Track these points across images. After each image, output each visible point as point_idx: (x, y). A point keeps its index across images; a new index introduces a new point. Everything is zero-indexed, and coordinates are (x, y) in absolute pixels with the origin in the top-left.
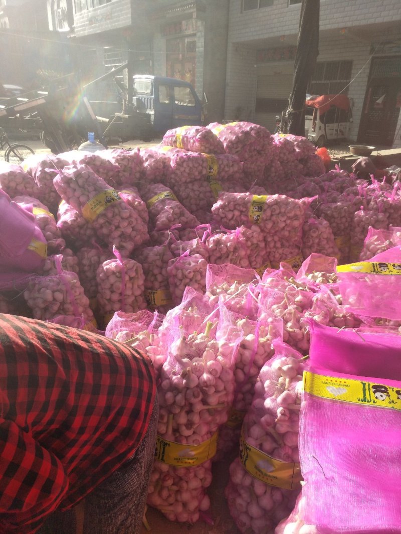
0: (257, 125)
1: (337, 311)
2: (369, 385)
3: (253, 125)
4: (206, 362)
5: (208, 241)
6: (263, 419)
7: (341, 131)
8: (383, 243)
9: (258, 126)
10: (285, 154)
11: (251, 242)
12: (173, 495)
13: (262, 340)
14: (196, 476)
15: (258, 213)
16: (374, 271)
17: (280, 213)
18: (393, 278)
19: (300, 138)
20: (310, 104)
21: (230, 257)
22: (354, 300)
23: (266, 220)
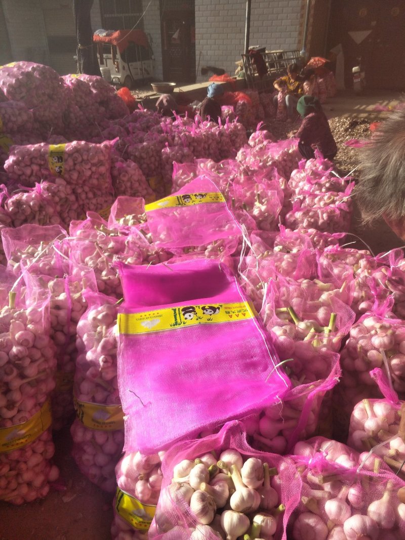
0: (39, 65)
1: (150, 250)
2: (179, 309)
3: (35, 65)
4: (14, 335)
5: (7, 204)
6: (88, 373)
7: (145, 69)
8: (188, 176)
9: (42, 66)
10: (81, 97)
11: (58, 197)
12: (14, 481)
13: (76, 296)
14: (34, 452)
15: (59, 164)
16: (180, 204)
17: (83, 160)
18: (197, 207)
19: (95, 78)
20: (107, 41)
21: (37, 217)
22: (165, 235)
23: (70, 170)
